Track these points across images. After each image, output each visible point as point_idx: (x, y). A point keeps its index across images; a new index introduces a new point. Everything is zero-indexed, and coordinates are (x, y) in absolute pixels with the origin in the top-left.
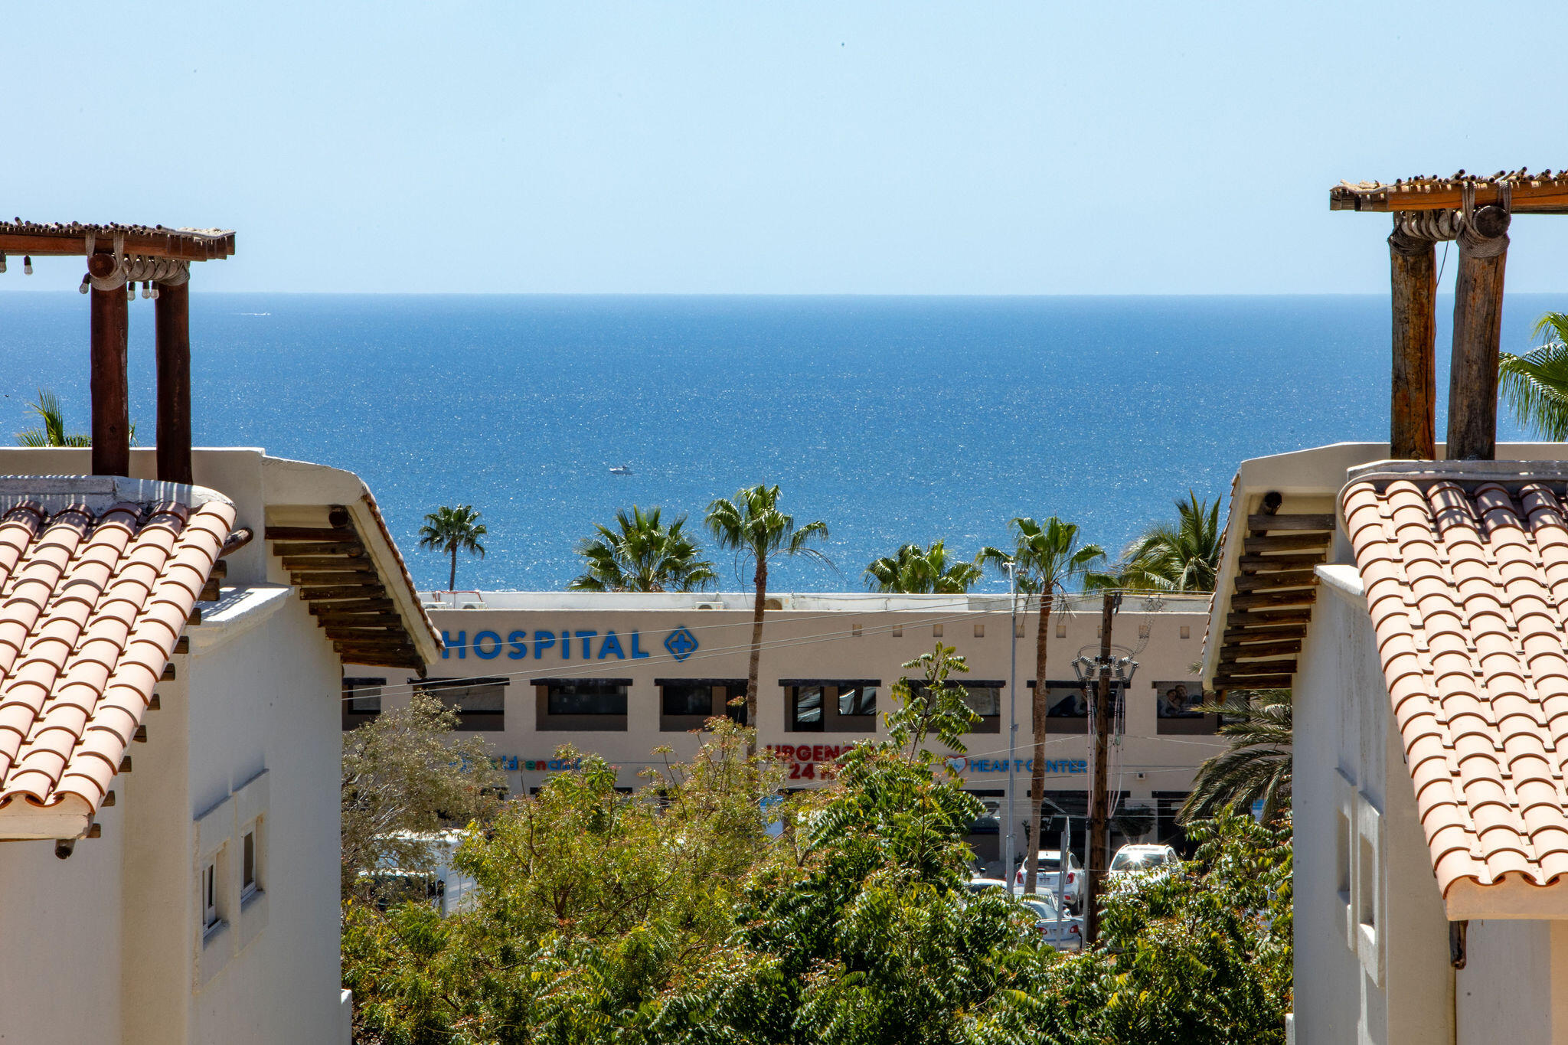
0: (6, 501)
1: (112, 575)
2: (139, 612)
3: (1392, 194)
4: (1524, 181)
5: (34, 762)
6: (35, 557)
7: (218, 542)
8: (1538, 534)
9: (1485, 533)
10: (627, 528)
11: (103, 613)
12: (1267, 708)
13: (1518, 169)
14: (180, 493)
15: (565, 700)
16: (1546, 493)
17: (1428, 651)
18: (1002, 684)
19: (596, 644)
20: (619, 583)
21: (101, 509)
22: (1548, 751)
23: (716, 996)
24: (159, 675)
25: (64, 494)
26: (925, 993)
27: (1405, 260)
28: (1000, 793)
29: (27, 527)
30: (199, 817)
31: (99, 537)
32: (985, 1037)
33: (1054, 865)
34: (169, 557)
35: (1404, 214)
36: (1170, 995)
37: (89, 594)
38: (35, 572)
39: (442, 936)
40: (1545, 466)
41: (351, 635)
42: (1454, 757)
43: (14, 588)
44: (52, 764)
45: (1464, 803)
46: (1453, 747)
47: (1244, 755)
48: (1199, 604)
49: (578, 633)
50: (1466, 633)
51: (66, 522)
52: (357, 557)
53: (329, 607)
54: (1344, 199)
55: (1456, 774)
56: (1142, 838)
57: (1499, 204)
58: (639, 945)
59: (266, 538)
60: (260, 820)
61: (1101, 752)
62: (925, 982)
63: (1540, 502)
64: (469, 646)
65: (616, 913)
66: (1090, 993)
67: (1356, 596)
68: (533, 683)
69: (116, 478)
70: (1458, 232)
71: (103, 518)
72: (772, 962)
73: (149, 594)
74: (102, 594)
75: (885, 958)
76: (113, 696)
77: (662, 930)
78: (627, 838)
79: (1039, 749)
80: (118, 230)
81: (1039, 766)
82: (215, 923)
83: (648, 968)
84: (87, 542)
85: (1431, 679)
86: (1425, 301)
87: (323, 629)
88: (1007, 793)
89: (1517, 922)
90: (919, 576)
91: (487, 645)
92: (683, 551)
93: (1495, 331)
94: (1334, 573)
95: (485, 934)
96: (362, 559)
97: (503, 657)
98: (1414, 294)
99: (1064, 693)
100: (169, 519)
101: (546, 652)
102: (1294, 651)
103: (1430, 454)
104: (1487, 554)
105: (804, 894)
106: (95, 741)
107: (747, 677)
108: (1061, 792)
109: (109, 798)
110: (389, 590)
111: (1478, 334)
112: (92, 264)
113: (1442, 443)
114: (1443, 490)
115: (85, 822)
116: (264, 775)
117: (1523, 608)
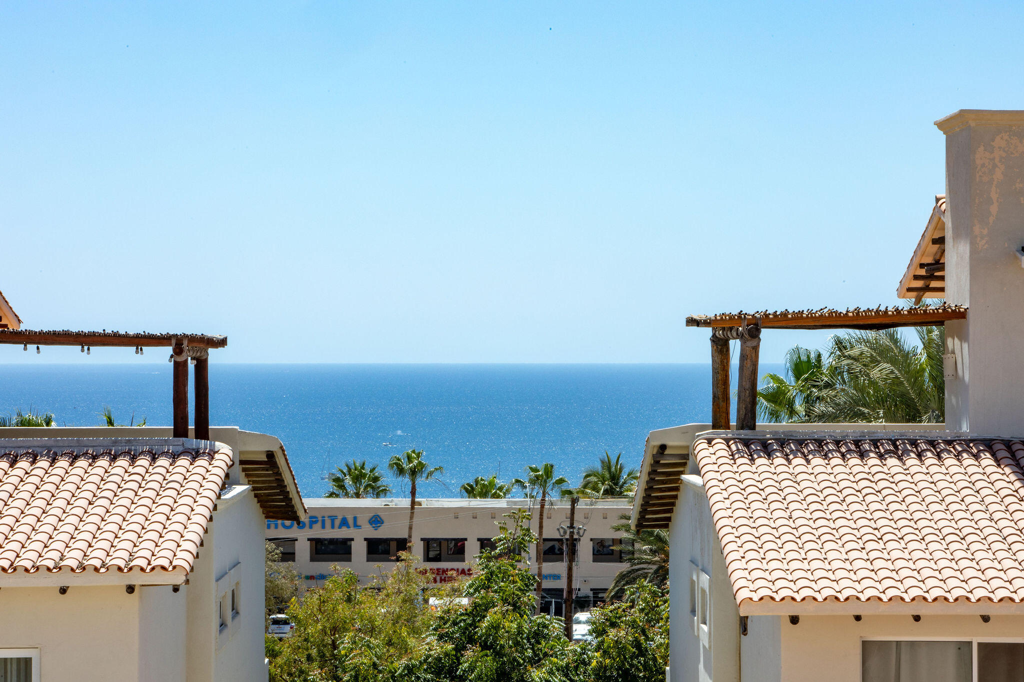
0: (139, 448)
1: (185, 478)
2: (198, 493)
3: (713, 320)
4: (767, 315)
5: (162, 554)
6: (153, 471)
7: (227, 465)
8: (774, 460)
9: (752, 460)
10: (349, 470)
11: (183, 494)
12: (644, 548)
13: (764, 310)
14: (210, 445)
15: (323, 548)
16: (777, 444)
17: (731, 508)
19: (337, 523)
20: (347, 495)
21: (178, 452)
22: (779, 548)
23: (425, 660)
24: (208, 518)
25: (163, 446)
26: (515, 659)
27: (717, 348)
29: (149, 459)
30: (217, 580)
31: (178, 463)
32: (540, 678)
34: (208, 471)
35: (716, 328)
36: (618, 661)
37: (177, 486)
38: (153, 477)
39: (280, 649)
40: (777, 433)
41: (271, 507)
42: (742, 550)
43: (146, 484)
44: (170, 554)
45: (747, 569)
46: (742, 547)
47: (633, 570)
48: (611, 503)
49: (329, 517)
50: (746, 501)
51: (165, 457)
52: (276, 473)
53: (262, 494)
54: (692, 322)
55: (743, 557)
56: (585, 609)
57: (756, 325)
59: (240, 465)
60: (237, 584)
61: (570, 569)
62: (515, 655)
63: (775, 447)
66: (584, 660)
67: (700, 487)
68: (309, 540)
69: (184, 439)
70: (740, 336)
71: (179, 455)
72: (450, 647)
73: (201, 486)
74: (182, 486)
75: (498, 644)
76: (191, 527)
78: (363, 605)
79: (540, 568)
80: (185, 336)
81: (540, 577)
82: (223, 625)
84: (174, 465)
85: (732, 519)
86: (725, 364)
87: (259, 504)
89: (766, 616)
90: (484, 491)
92: (376, 479)
93: (756, 377)
94: (690, 478)
95: (299, 648)
96: (278, 474)
98: (721, 362)
99: (552, 543)
100: (207, 456)
101: (314, 526)
102: (671, 513)
103: (727, 427)
104: (753, 469)
105: (463, 617)
106: (186, 545)
107: (406, 536)
108: (549, 589)
109: (193, 568)
110: (288, 488)
111: (749, 378)
112: (174, 350)
113: (733, 423)
114: (735, 443)
115: (184, 578)
116: (239, 565)
117: (768, 490)
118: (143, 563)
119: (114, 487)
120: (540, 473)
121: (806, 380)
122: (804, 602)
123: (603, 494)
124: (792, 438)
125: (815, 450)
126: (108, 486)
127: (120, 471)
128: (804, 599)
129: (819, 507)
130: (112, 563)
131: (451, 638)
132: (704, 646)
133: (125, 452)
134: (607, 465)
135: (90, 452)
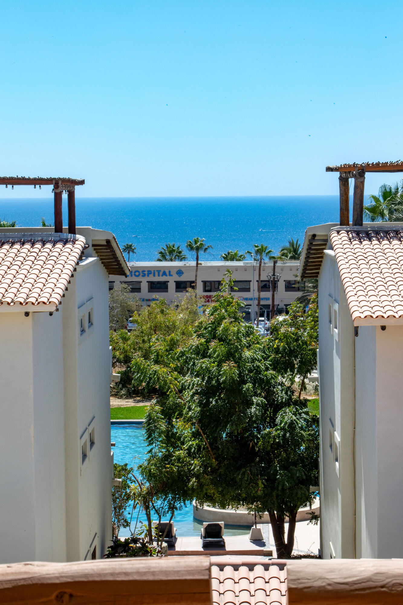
0: (36, 238)
1: (59, 255)
2: (66, 262)
3: (339, 168)
4: (368, 165)
5: (44, 295)
6: (43, 251)
7: (82, 247)
8: (372, 242)
9: (361, 242)
10: (167, 247)
11: (58, 263)
12: (309, 285)
13: (367, 162)
14: (73, 236)
15: (154, 286)
16: (374, 233)
17: (349, 268)
18: (251, 281)
19: (161, 273)
21: (57, 240)
22: (375, 289)
23: (191, 349)
24: (70, 276)
25: (49, 237)
27: (342, 183)
28: (251, 305)
29: (41, 244)
30: (79, 308)
31: (56, 246)
33: (263, 321)
34: (72, 250)
35: (342, 172)
37: (55, 258)
38: (43, 254)
40: (374, 227)
41: (111, 268)
42: (355, 291)
43: (39, 258)
44: (48, 295)
45: (358, 301)
46: (355, 289)
47: (304, 296)
48: (294, 263)
49: (157, 271)
50: (357, 264)
51: (49, 243)
53: (106, 262)
54: (329, 169)
55: (356, 294)
57: (363, 170)
58: (172, 339)
59: (92, 247)
60: (92, 309)
61: (273, 296)
63: (372, 235)
64: (133, 274)
65: (167, 332)
67: (333, 256)
69: (60, 233)
70: (354, 176)
71: (57, 242)
72: (203, 340)
73: (68, 258)
74: (57, 259)
75: (228, 339)
76: (60, 281)
77: (177, 335)
78: (169, 315)
79: (259, 295)
80: (60, 179)
81: (259, 299)
82: (83, 331)
83: (174, 344)
84: (54, 247)
85: (350, 274)
86: (347, 191)
87: (104, 267)
88: (252, 305)
90: (232, 258)
91: (137, 274)
92: (180, 252)
93: (363, 198)
94: (328, 252)
95: (139, 336)
96: (113, 251)
97: (140, 276)
98: (344, 190)
99: (265, 283)
100: (71, 242)
101: (150, 275)
102: (319, 270)
103: (348, 224)
104: (361, 247)
105: (209, 325)
106: (57, 291)
107: (194, 280)
108: (264, 305)
109: (60, 303)
110: (119, 258)
112: (54, 186)
113: (351, 223)
114: (351, 233)
115: (55, 308)
116: (92, 299)
117: (369, 258)
118: (33, 300)
119: (22, 259)
120: (260, 248)
121: (389, 200)
122: (388, 318)
123: (289, 259)
124: (382, 230)
125: (394, 236)
126: (18, 259)
127: (26, 251)
128: (388, 317)
129: (397, 266)
130: (17, 300)
131: (203, 337)
132: (336, 341)
133: (29, 241)
134: (292, 244)
135: (11, 240)
